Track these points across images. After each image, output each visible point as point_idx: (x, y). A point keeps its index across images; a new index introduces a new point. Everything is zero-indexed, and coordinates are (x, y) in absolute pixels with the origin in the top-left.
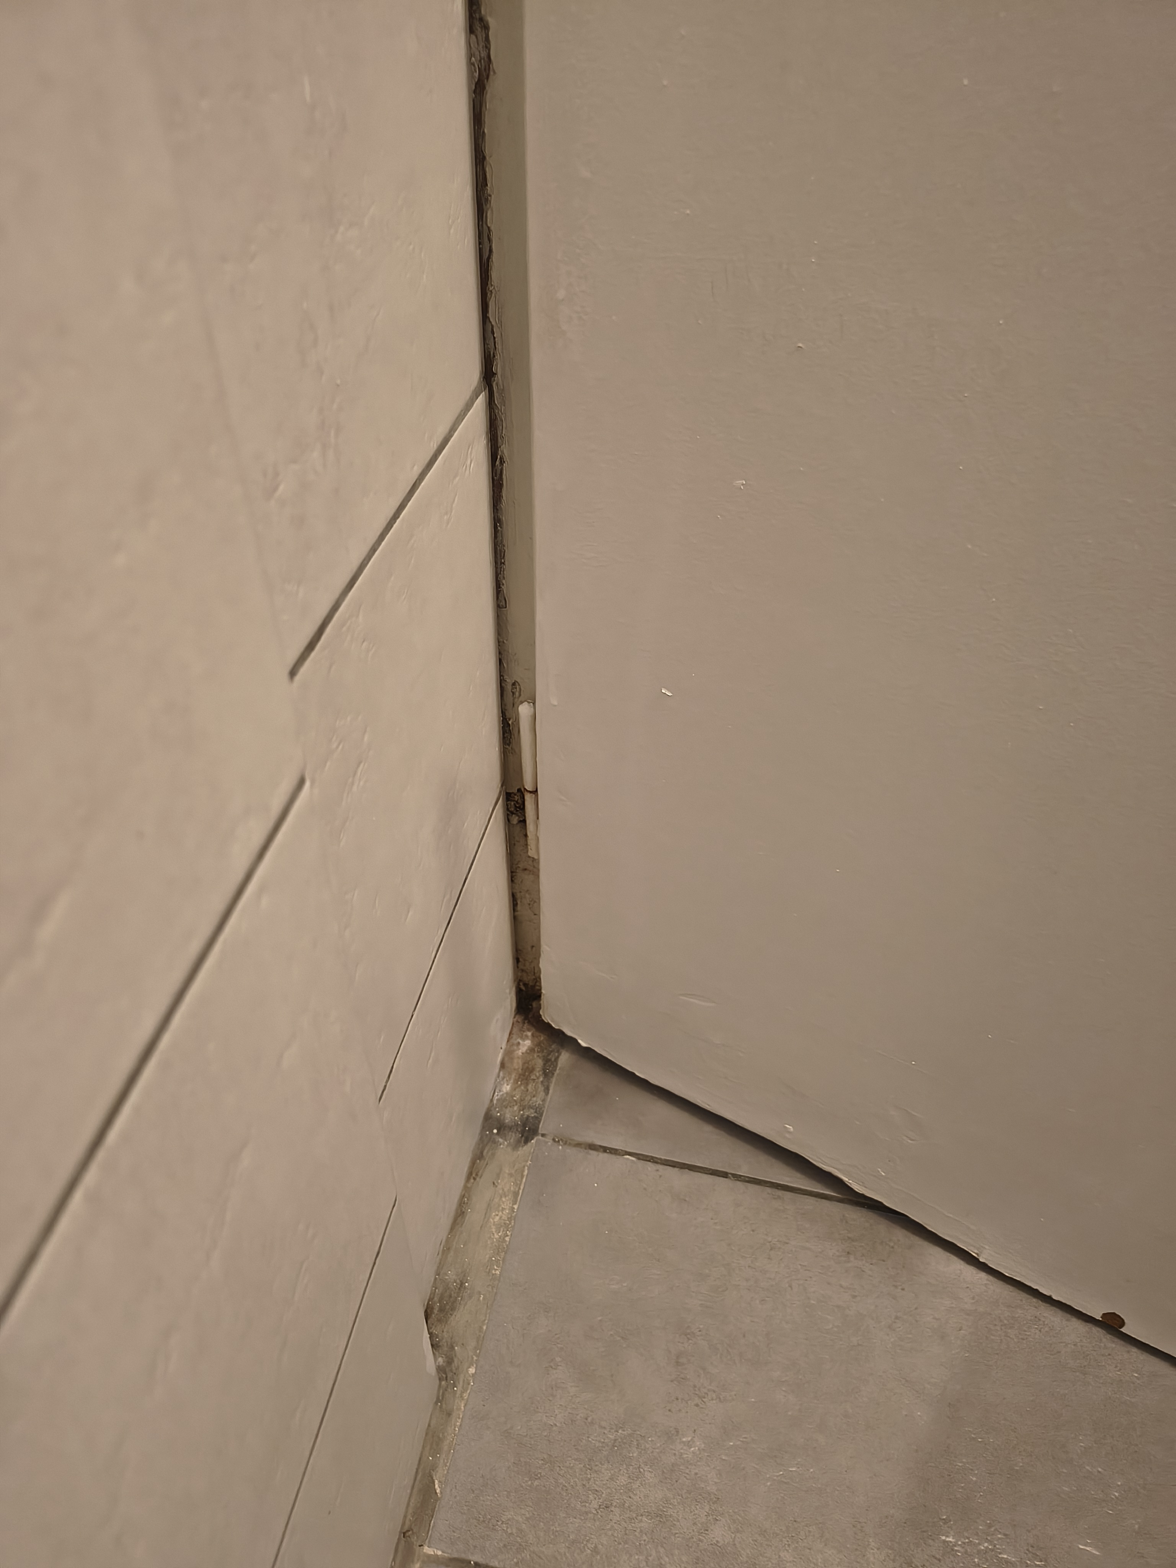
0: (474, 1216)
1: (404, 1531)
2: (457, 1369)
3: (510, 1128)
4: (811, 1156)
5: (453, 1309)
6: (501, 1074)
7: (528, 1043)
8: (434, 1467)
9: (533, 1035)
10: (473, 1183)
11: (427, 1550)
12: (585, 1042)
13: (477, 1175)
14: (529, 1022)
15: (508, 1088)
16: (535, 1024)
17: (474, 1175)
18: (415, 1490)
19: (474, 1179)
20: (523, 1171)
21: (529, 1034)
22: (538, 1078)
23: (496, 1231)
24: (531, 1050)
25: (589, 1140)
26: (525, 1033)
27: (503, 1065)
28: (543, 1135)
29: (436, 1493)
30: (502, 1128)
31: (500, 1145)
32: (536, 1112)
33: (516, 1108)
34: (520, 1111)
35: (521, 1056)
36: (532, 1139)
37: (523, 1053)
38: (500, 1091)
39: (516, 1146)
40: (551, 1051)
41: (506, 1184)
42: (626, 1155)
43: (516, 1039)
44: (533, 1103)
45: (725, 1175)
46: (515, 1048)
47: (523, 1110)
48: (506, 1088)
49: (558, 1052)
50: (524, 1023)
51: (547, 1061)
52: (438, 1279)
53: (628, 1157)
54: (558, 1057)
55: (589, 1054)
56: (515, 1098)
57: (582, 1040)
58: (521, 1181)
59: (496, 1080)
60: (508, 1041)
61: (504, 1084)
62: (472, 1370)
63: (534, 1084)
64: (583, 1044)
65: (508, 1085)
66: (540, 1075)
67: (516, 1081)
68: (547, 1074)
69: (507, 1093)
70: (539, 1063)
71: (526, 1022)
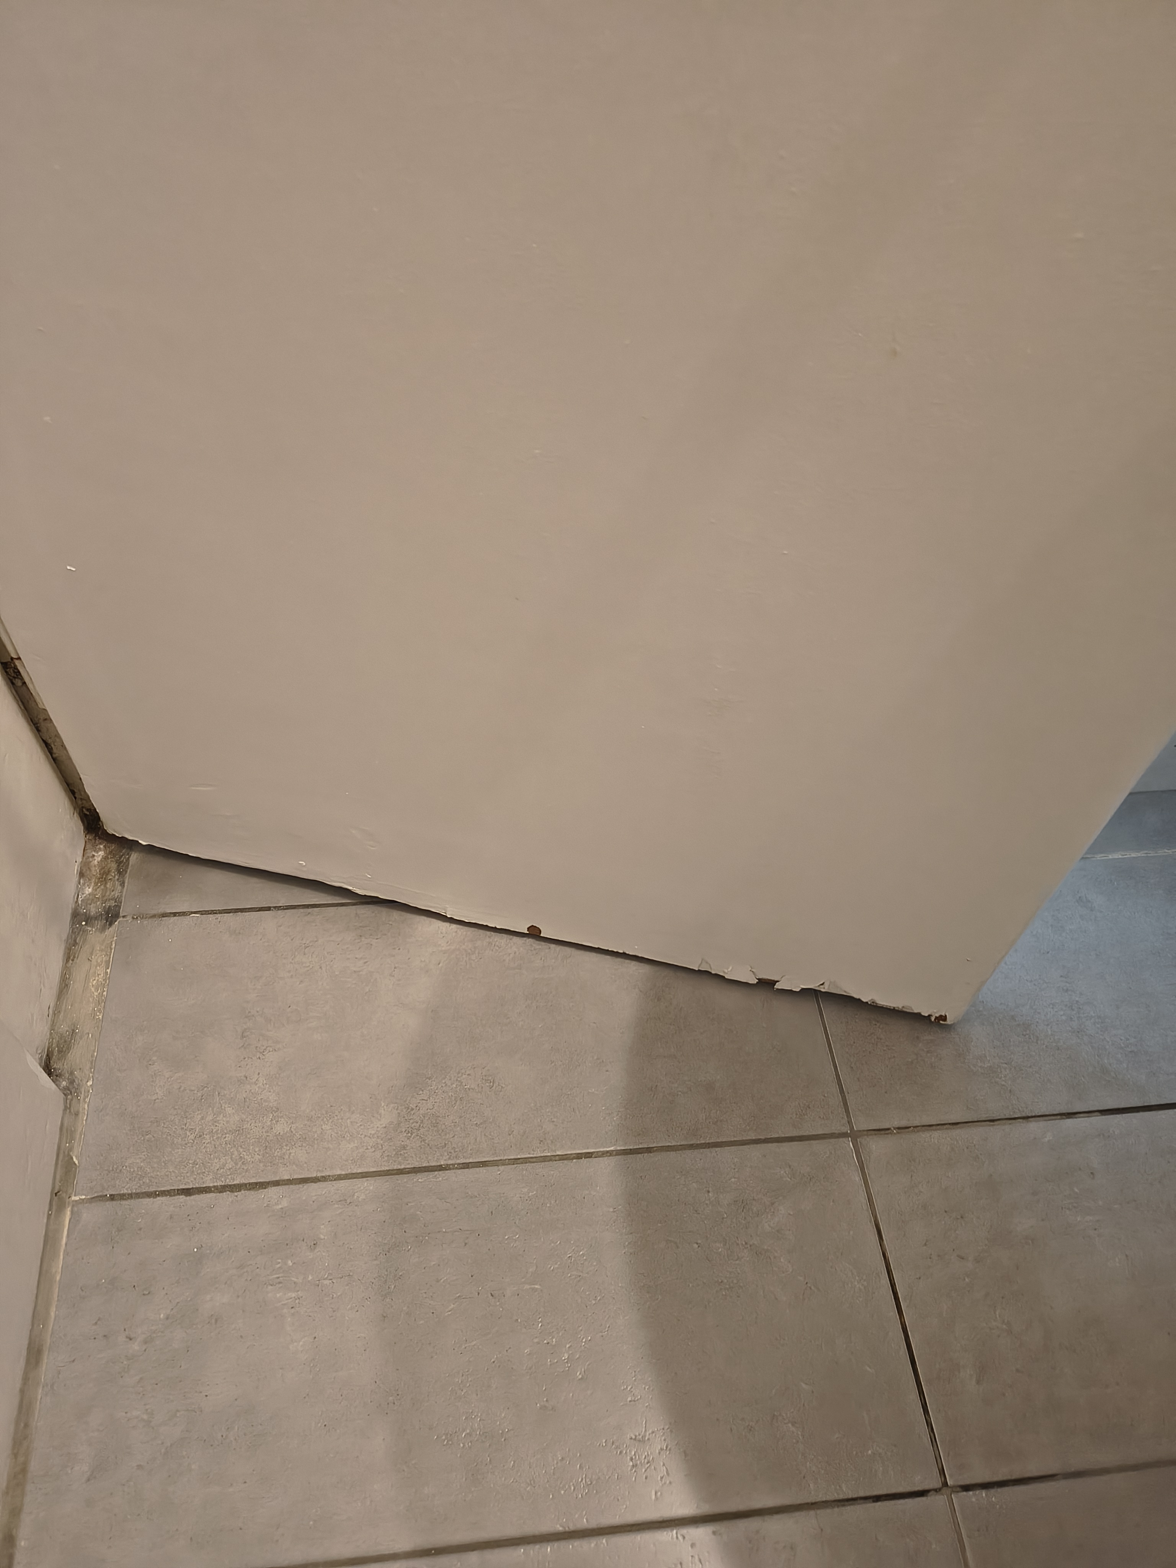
0: (76, 985)
1: (56, 1192)
2: (78, 1085)
3: (96, 918)
4: (325, 879)
5: (69, 1048)
6: (82, 881)
7: (101, 853)
8: (71, 1149)
9: (105, 846)
10: (72, 964)
11: (74, 1198)
12: (144, 841)
13: (74, 957)
14: (100, 838)
15: (90, 890)
16: (105, 838)
17: (72, 958)
18: (59, 1166)
19: (73, 960)
20: (112, 945)
21: (102, 846)
22: (114, 877)
23: (95, 991)
24: (105, 858)
25: (161, 911)
26: (98, 847)
27: (81, 875)
28: (124, 917)
29: (75, 1164)
30: (89, 919)
31: (90, 931)
32: (115, 902)
33: (98, 903)
34: (102, 903)
35: (97, 865)
36: (116, 921)
37: (98, 862)
38: (83, 894)
39: (103, 929)
40: (122, 855)
41: (99, 957)
42: (192, 914)
43: (90, 853)
44: (112, 896)
45: (268, 909)
46: (91, 860)
47: (105, 903)
48: (88, 891)
49: (128, 854)
50: (95, 839)
51: (119, 863)
52: (54, 1033)
53: (193, 915)
54: (129, 858)
55: (151, 849)
56: (97, 896)
57: (141, 840)
58: (111, 952)
59: (78, 886)
60: (83, 856)
61: (86, 888)
62: (90, 1083)
63: (112, 883)
64: (144, 843)
65: (89, 888)
66: (115, 875)
67: (96, 884)
68: (121, 873)
69: (89, 894)
70: (114, 866)
71: (97, 838)
